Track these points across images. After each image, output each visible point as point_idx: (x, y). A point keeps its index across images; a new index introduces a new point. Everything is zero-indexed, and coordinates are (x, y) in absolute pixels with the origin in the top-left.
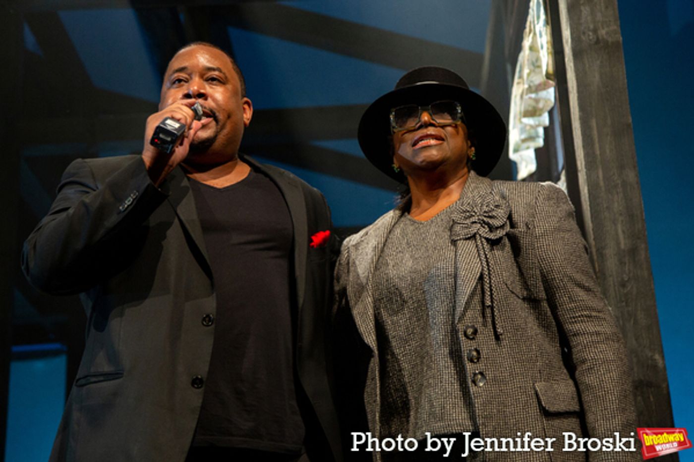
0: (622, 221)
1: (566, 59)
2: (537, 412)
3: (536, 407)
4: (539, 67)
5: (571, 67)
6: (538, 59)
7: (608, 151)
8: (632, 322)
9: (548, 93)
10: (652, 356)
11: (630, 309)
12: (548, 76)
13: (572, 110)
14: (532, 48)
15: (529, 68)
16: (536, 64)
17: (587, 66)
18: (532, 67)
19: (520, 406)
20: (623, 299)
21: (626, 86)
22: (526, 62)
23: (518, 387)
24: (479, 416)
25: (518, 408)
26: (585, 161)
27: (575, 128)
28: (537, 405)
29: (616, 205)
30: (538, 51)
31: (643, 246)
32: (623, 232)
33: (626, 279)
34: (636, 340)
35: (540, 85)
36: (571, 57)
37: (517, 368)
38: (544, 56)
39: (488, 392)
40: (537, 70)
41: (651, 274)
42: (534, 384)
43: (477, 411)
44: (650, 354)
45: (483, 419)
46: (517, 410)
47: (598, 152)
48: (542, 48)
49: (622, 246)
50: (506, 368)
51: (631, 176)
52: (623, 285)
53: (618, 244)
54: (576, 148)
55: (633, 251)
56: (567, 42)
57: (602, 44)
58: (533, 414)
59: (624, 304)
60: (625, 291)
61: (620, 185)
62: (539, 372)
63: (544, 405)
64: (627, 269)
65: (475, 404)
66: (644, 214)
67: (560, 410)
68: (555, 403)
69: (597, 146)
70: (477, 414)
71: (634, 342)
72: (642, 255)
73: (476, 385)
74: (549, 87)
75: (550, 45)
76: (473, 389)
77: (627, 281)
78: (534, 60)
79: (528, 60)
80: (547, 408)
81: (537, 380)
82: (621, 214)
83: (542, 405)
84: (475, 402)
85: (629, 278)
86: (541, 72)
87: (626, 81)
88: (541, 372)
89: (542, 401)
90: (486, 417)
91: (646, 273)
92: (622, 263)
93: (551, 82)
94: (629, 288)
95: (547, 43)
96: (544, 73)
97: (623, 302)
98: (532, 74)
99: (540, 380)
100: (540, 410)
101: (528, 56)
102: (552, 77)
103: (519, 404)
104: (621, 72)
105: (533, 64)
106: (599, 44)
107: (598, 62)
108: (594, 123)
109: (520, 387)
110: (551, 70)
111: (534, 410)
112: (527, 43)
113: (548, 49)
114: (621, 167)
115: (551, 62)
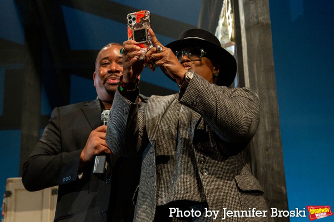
0: (268, 117)
1: (242, 31)
2: (236, 190)
3: (235, 187)
4: (227, 34)
5: (244, 36)
6: (227, 30)
7: (261, 80)
8: (271, 170)
9: (231, 48)
10: (280, 187)
11: (270, 162)
12: (232, 39)
13: (244, 58)
14: (224, 25)
15: (222, 35)
16: (226, 33)
17: (253, 35)
18: (224, 35)
19: (227, 186)
20: (267, 157)
21: (272, 47)
22: (220, 32)
23: (226, 177)
24: (205, 190)
25: (226, 187)
26: (250, 84)
27: (245, 67)
28: (236, 186)
29: (265, 107)
30: (227, 26)
31: (278, 130)
32: (268, 122)
33: (268, 147)
34: (273, 179)
35: (227, 44)
36: (244, 30)
37: (225, 167)
38: (230, 29)
39: (210, 178)
40: (226, 36)
41: (281, 145)
42: (234, 176)
43: (204, 188)
44: (279, 186)
45: (208, 192)
46: (225, 188)
47: (256, 80)
48: (229, 24)
49: (267, 130)
50: (220, 166)
51: (273, 93)
52: (267, 150)
53: (265, 128)
54: (245, 77)
55: (273, 132)
56: (242, 22)
57: (260, 24)
58: (234, 191)
59: (267, 160)
60: (268, 153)
61: (267, 98)
62: (236, 170)
63: (239, 187)
64: (269, 141)
65: (203, 184)
66: (279, 113)
67: (248, 190)
68: (245, 186)
69: (256, 77)
70: (204, 189)
71: (271, 180)
72: (277, 135)
73: (203, 175)
74: (232, 45)
75: (233, 23)
76: (201, 176)
77: (269, 148)
78: (225, 30)
79: (222, 31)
80: (241, 188)
81: (236, 174)
82: (267, 113)
83: (238, 186)
84: (203, 183)
85: (270, 147)
86: (228, 37)
87: (272, 44)
88: (238, 170)
89: (238, 184)
90: (209, 191)
91: (278, 144)
92: (267, 138)
93: (233, 43)
94: (270, 152)
95: (232, 22)
96: (230, 38)
97: (266, 158)
98: (223, 38)
99: (237, 174)
100: (237, 188)
101: (222, 28)
102: (234, 40)
103: (227, 185)
104: (269, 39)
105: (224, 33)
106: (259, 24)
107: (258, 34)
108: (255, 65)
109: (227, 176)
110: (233, 36)
111: (234, 189)
112: (221, 22)
113: (232, 25)
114: (268, 89)
115: (233, 32)
